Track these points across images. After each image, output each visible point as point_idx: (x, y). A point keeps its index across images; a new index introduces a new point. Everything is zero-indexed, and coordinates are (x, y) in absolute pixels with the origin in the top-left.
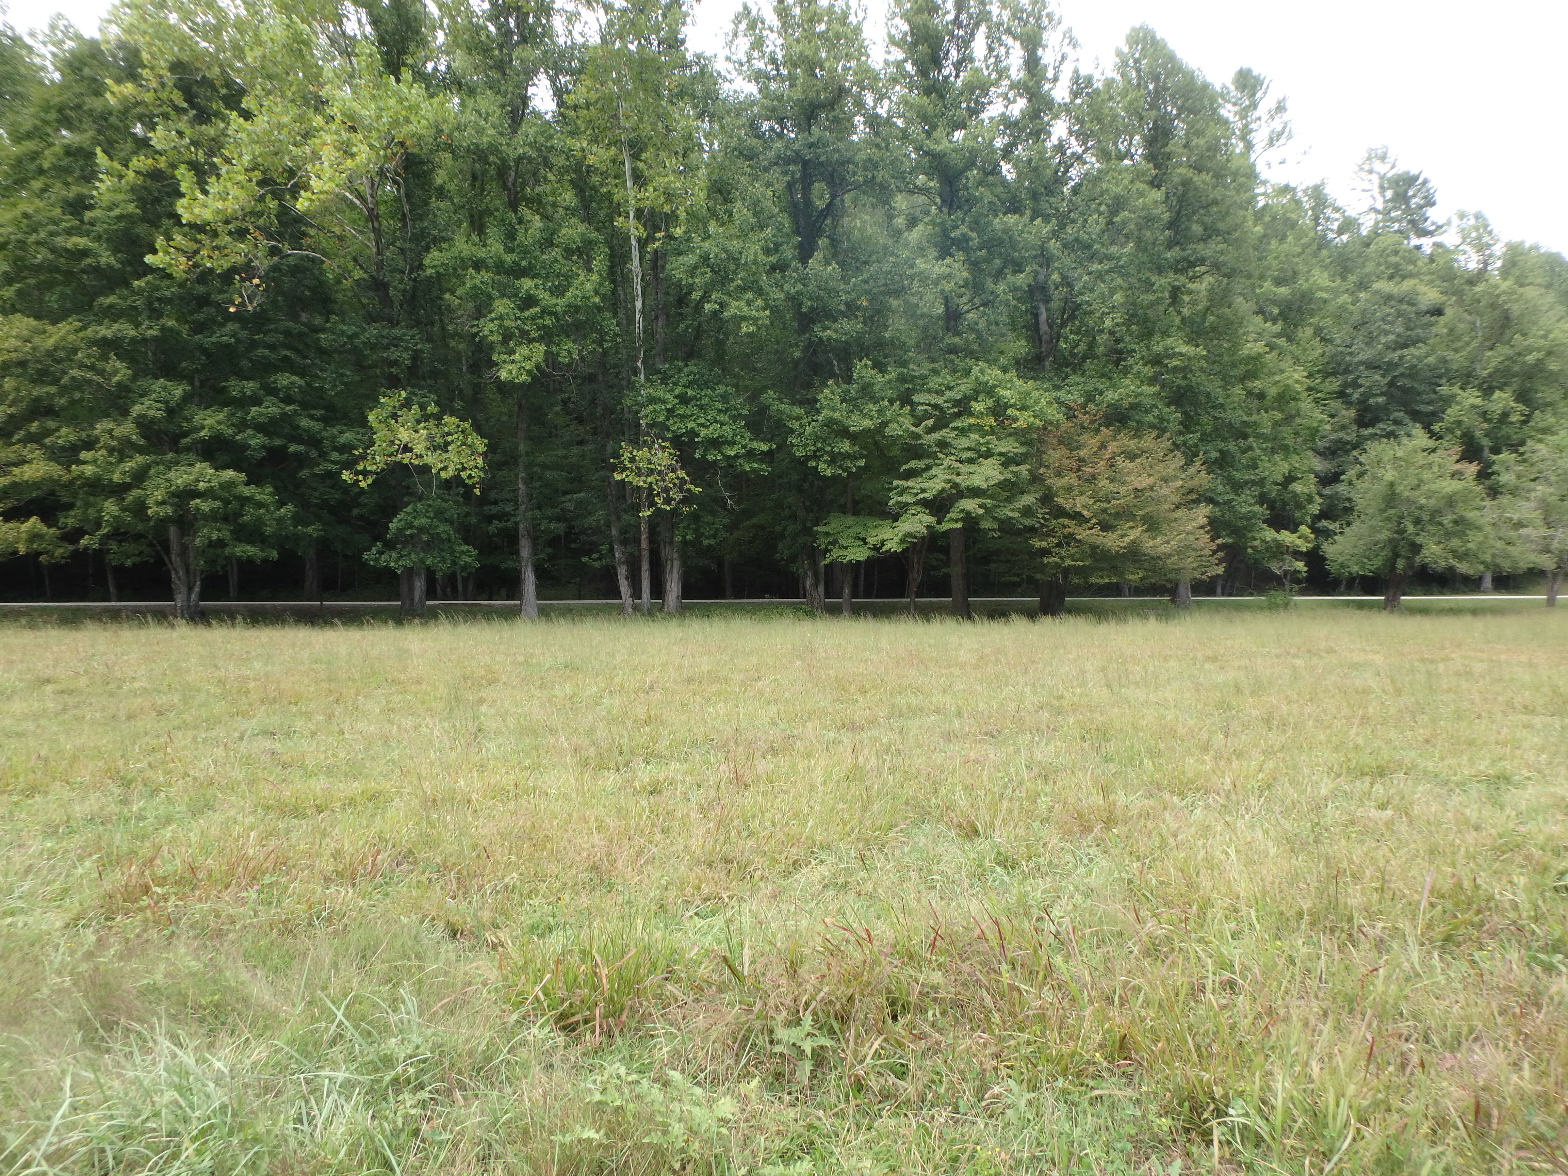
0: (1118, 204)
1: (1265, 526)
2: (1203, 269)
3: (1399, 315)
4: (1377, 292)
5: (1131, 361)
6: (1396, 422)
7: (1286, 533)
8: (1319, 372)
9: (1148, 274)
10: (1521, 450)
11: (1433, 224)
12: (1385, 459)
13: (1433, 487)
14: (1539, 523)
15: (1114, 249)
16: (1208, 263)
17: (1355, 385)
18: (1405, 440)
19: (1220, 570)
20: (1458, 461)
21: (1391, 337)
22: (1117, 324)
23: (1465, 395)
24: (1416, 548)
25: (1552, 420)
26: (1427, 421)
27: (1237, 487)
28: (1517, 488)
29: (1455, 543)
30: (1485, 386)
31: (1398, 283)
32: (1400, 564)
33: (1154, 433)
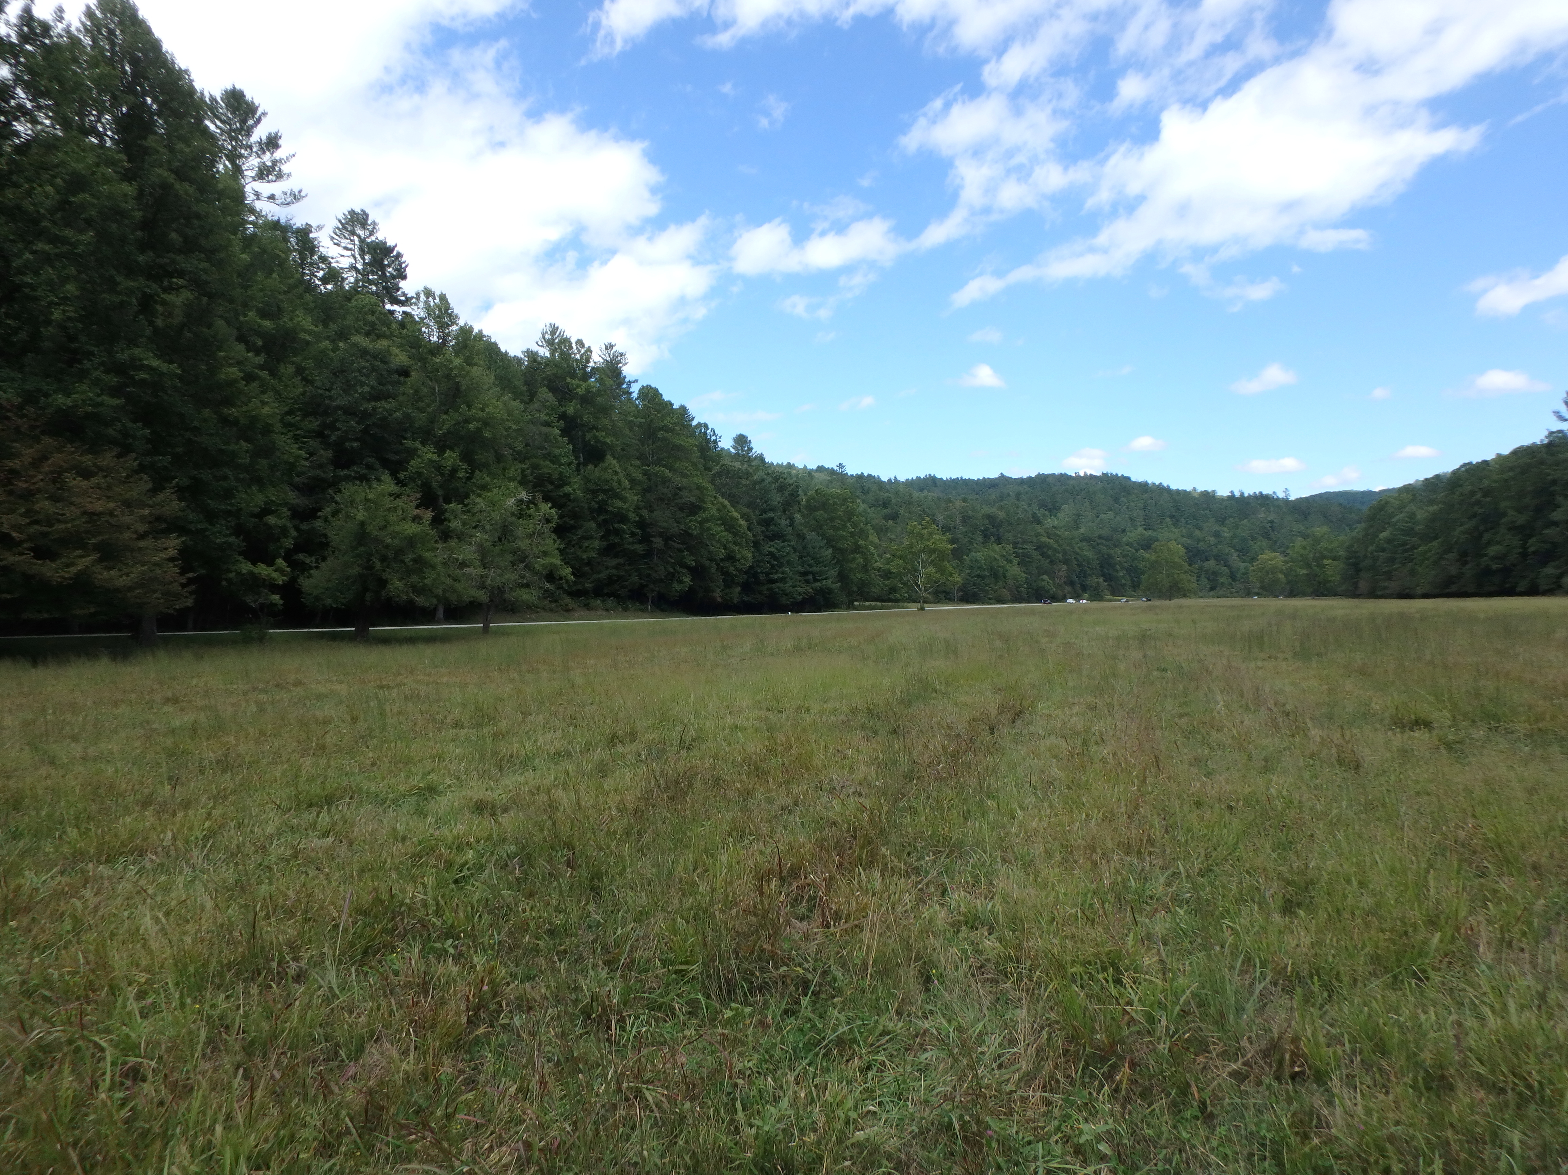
0: (78, 183)
1: (241, 558)
2: (181, 282)
3: (373, 370)
4: (355, 345)
5: (87, 364)
6: (369, 467)
7: (263, 566)
8: (299, 409)
9: (113, 272)
10: (466, 502)
11: (404, 294)
12: (358, 499)
13: (398, 528)
14: (477, 563)
15: (68, 232)
16: (187, 278)
17: (333, 427)
18: (375, 484)
19: (190, 602)
20: (417, 507)
21: (366, 389)
22: (70, 319)
23: (425, 450)
24: (383, 583)
25: (488, 479)
26: (395, 469)
27: (211, 517)
28: (462, 533)
29: (414, 579)
30: (441, 444)
31: (373, 341)
32: (369, 597)
33: (116, 450)
